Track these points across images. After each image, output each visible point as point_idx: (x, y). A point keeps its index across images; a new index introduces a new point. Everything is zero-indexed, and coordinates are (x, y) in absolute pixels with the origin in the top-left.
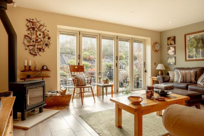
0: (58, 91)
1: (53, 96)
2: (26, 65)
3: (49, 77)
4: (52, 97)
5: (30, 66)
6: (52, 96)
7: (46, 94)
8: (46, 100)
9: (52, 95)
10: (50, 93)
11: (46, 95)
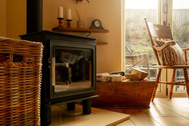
0: (124, 73)
1: (112, 80)
2: (62, 16)
3: (106, 43)
4: (110, 84)
5: (69, 21)
6: (110, 81)
7: (99, 77)
8: (98, 88)
9: (111, 78)
10: (107, 75)
11: (98, 79)
